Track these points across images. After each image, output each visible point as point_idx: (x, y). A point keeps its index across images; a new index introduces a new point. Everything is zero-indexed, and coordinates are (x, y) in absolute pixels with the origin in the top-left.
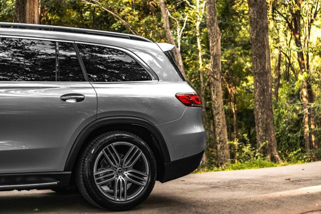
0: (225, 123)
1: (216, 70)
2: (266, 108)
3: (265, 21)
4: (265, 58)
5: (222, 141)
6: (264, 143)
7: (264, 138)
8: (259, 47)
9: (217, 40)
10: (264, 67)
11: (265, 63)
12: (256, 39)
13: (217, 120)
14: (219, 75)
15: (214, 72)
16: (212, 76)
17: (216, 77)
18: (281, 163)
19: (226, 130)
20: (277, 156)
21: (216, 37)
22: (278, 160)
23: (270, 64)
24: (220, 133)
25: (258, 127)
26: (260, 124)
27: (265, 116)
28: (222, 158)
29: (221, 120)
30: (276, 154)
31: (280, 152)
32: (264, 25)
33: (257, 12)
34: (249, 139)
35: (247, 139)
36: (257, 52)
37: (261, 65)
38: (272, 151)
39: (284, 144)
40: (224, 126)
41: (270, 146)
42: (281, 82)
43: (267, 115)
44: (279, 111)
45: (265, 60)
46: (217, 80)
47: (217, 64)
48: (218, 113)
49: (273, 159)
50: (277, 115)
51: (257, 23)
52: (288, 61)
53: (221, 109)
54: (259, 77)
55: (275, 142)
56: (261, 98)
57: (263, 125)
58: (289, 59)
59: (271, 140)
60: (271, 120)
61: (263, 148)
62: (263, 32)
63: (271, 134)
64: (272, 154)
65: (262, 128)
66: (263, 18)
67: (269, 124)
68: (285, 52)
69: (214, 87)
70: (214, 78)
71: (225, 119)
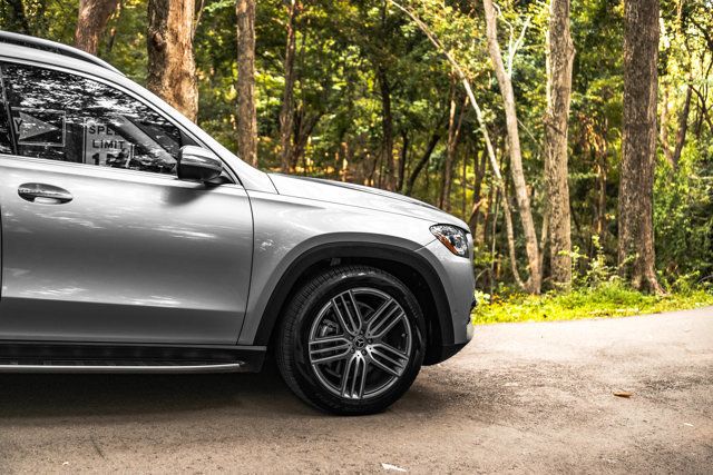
0: (568, 210)
1: (559, 115)
2: (641, 192)
3: (653, 28)
4: (648, 99)
5: (560, 241)
6: (631, 257)
7: (632, 245)
8: (638, 78)
9: (567, 62)
10: (644, 115)
11: (646, 107)
12: (633, 62)
13: (554, 204)
14: (564, 124)
15: (556, 119)
16: (551, 126)
17: (558, 127)
18: (659, 293)
19: (569, 221)
20: (653, 280)
21: (565, 55)
22: (654, 289)
23: (655, 110)
24: (558, 227)
25: (623, 225)
26: (627, 220)
27: (637, 207)
28: (558, 271)
29: (561, 205)
30: (650, 277)
31: (660, 272)
32: (652, 35)
33: (640, 10)
34: (603, 245)
35: (597, 245)
36: (632, 86)
37: (638, 110)
38: (644, 270)
39: (680, 244)
40: (565, 215)
41: (641, 260)
42: (687, 137)
43: (641, 203)
44: (676, 188)
45: (648, 102)
46: (560, 133)
47: (562, 104)
48: (558, 192)
49: (645, 287)
50: (672, 194)
51: (639, 31)
52: (701, 103)
53: (562, 185)
54: (632, 134)
55: (651, 256)
56: (634, 172)
57: (631, 222)
58: (703, 102)
59: (644, 250)
60: (648, 214)
61: (629, 264)
62: (649, 48)
63: (646, 239)
64: (644, 277)
65: (630, 228)
66: (651, 24)
67: (644, 221)
68: (697, 89)
69: (553, 146)
70: (555, 129)
71: (568, 203)
